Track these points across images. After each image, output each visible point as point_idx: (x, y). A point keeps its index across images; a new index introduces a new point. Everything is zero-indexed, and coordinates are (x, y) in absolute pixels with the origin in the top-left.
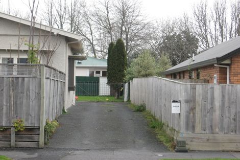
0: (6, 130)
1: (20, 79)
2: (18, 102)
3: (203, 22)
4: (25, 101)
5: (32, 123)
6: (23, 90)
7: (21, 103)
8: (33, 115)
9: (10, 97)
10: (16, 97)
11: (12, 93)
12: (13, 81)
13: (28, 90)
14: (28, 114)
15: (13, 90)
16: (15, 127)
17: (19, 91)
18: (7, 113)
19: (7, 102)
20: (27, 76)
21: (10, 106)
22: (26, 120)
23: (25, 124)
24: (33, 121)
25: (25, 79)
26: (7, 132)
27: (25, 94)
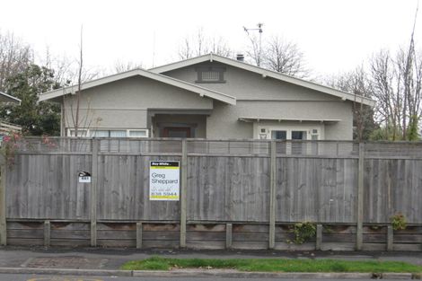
0: (380, 228)
1: (399, 161)
2: (397, 192)
3: (383, 79)
4: (405, 190)
5: (414, 220)
6: (404, 175)
7: (401, 194)
8: (416, 209)
9: (386, 185)
10: (394, 185)
11: (389, 180)
12: (390, 164)
13: (410, 175)
14: (410, 208)
15: (390, 176)
16: (394, 225)
17: (399, 177)
18: (382, 207)
19: (382, 191)
20: (409, 157)
21: (386, 198)
22: (408, 216)
23: (407, 220)
24: (416, 217)
25: (406, 161)
26: (383, 231)
27: (406, 181)
